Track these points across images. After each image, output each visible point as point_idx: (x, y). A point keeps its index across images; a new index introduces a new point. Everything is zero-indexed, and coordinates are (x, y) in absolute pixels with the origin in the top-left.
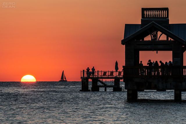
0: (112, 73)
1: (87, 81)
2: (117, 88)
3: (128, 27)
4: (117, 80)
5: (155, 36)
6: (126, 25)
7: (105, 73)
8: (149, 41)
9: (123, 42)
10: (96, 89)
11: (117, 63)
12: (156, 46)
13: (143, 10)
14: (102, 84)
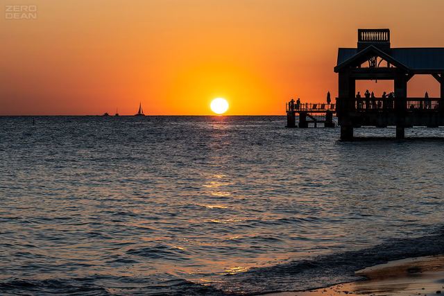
0: (323, 106)
1: (294, 116)
2: (329, 124)
3: (342, 52)
4: (329, 114)
5: (374, 62)
6: (340, 50)
7: (315, 106)
8: (367, 68)
9: (336, 70)
10: (304, 125)
11: (329, 94)
12: (374, 74)
13: (360, 31)
14: (311, 119)
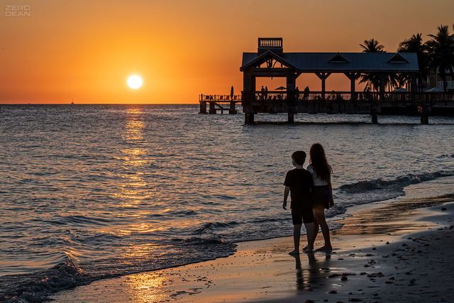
0: (228, 97)
1: (206, 105)
2: (233, 112)
3: (246, 55)
4: (233, 103)
5: (271, 64)
6: (244, 54)
7: (222, 97)
8: (265, 68)
9: (242, 69)
10: (213, 111)
11: (232, 88)
12: (271, 73)
13: (260, 39)
14: (218, 108)
